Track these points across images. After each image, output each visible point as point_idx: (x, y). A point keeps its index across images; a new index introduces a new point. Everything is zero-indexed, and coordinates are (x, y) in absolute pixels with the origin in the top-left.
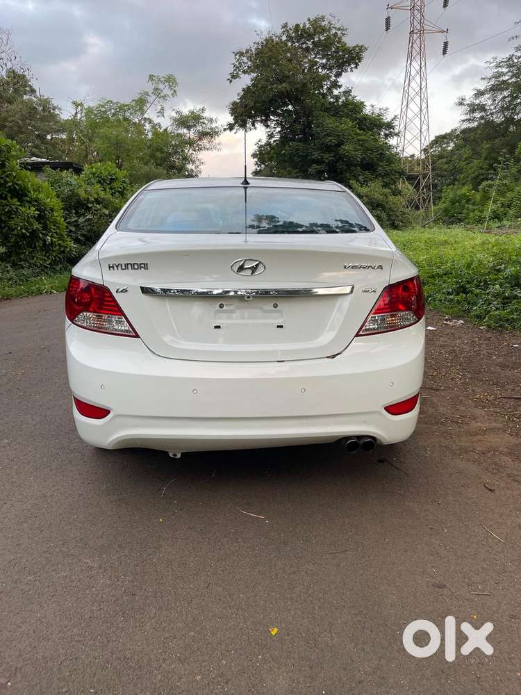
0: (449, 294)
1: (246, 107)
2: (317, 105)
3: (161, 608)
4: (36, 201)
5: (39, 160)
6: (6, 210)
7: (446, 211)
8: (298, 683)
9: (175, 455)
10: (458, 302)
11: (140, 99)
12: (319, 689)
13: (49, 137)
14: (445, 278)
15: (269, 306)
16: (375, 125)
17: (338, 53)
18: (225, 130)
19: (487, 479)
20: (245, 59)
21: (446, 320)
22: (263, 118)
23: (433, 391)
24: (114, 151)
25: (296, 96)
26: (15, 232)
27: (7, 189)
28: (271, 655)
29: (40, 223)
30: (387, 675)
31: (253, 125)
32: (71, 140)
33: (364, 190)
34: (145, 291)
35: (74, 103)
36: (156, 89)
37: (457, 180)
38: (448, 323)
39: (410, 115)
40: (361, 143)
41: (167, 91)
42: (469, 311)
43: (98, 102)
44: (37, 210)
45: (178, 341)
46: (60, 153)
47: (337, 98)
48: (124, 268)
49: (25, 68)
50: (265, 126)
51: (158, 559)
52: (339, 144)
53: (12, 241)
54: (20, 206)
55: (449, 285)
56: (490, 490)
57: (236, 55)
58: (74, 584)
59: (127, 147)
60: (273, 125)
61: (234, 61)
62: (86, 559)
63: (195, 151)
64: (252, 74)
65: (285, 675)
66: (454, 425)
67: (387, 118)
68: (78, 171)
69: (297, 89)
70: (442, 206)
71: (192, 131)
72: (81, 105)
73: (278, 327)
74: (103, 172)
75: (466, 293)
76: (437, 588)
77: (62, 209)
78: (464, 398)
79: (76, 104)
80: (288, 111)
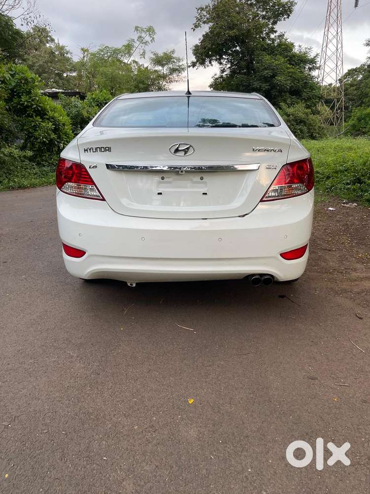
0: (348, 184)
1: (205, 48)
2: (258, 46)
3: (116, 383)
4: (53, 118)
5: (57, 90)
6: (32, 125)
7: (354, 126)
8: (204, 434)
9: (131, 285)
10: (354, 190)
11: (128, 44)
12: (217, 439)
13: (65, 75)
14: (346, 173)
15: (197, 178)
16: (302, 61)
17: (274, 7)
18: (189, 66)
19: (359, 310)
20: (205, 13)
21: (344, 203)
22: (218, 57)
23: (327, 251)
24: (110, 84)
25: (243, 39)
26: (39, 140)
27: (32, 110)
28: (187, 416)
29: (55, 134)
30: (267, 433)
31: (210, 63)
32: (80, 77)
33: (291, 110)
34: (109, 167)
35: (82, 49)
36: (140, 37)
37: (364, 103)
38: (345, 205)
39: (329, 53)
40: (290, 74)
41: (148, 38)
42: (362, 196)
43: (99, 48)
44: (53, 125)
45: (132, 203)
46: (72, 86)
47: (273, 40)
48: (94, 151)
49: (47, 24)
50: (219, 63)
51: (117, 354)
52: (273, 76)
53: (37, 146)
54: (41, 122)
55: (348, 178)
56: (360, 318)
57: (198, 10)
58: (60, 366)
59: (119, 80)
60: (224, 63)
61: (197, 15)
62: (69, 351)
63: (167, 83)
64: (210, 23)
65: (195, 428)
66: (340, 275)
67: (311, 55)
68: (83, 97)
69: (243, 34)
70: (351, 122)
71: (165, 67)
72: (87, 50)
73: (203, 194)
74: (100, 97)
75: (361, 184)
76: (310, 380)
77: (71, 124)
78: (349, 257)
79: (84, 50)
80: (236, 51)
